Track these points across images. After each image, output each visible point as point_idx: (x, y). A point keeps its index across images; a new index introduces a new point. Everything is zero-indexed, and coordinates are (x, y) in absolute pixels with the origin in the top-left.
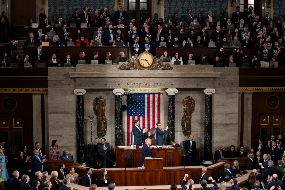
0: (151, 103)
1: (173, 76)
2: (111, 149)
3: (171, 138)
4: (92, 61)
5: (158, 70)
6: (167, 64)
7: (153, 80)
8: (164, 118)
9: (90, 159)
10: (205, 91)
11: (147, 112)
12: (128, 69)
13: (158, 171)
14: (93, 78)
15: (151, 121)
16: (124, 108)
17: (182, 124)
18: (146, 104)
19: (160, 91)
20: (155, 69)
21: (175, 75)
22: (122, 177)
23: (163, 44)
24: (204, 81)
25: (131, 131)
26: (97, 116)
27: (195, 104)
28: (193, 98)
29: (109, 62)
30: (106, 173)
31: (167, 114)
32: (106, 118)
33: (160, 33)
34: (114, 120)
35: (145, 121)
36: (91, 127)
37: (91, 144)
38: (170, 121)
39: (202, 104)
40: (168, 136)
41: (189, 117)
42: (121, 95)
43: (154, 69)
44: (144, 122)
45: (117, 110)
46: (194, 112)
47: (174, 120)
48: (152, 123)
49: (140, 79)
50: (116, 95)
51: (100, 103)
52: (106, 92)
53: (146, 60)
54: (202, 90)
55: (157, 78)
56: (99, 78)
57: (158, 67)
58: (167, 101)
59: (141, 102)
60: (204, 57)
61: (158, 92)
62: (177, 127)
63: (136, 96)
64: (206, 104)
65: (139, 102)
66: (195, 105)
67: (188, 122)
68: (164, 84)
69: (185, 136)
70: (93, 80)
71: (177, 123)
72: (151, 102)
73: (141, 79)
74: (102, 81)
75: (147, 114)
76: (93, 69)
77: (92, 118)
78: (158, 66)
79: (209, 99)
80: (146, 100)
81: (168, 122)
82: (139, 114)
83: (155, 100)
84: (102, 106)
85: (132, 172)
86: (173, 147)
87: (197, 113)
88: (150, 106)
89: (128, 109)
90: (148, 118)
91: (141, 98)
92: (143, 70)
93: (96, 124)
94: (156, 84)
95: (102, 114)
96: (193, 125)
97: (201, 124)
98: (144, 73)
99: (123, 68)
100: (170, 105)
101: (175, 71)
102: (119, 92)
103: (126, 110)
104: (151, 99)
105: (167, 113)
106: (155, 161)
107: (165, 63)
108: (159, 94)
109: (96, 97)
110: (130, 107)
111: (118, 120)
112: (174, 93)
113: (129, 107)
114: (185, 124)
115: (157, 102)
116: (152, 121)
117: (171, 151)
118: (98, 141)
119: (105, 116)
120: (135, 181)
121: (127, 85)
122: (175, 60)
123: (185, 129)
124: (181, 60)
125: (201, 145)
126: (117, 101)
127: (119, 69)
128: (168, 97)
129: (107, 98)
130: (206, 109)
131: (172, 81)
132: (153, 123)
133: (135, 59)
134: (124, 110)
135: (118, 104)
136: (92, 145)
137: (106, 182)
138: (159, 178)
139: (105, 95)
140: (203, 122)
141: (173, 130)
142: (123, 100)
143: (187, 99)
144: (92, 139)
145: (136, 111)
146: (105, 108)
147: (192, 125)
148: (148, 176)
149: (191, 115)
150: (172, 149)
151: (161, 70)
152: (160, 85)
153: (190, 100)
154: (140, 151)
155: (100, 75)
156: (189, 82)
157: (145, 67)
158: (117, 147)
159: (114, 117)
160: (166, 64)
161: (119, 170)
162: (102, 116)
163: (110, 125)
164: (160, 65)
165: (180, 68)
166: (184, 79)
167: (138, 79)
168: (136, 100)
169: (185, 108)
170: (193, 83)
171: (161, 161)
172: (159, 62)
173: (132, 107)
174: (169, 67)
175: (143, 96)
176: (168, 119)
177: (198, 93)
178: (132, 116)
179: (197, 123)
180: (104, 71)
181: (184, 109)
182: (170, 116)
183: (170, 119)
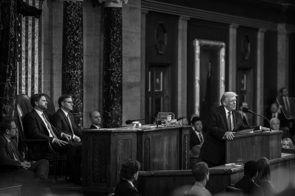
11: (25, 49)
75: (25, 56)
88: (29, 33)
182: (79, 58)
183: (78, 66)
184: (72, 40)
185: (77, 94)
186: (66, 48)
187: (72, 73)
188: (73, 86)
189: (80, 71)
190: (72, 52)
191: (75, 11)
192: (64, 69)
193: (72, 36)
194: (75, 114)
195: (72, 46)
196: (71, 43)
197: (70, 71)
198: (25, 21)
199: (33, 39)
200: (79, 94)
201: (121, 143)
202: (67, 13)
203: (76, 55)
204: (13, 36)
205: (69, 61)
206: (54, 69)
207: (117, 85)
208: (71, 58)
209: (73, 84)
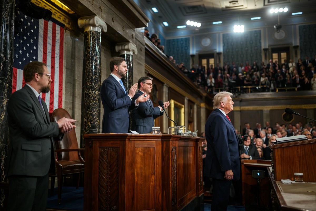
18: (41, 41)
24: (129, 28)
38: (97, 93)
59: (32, 31)
81: (90, 96)
83: (56, 38)
104: (50, 33)
108: (62, 26)
115: (59, 44)
145: (21, 52)
156: (117, 19)
170: (120, 24)
176: (93, 88)
182: (97, 81)
183: (96, 88)
184: (90, 64)
185: (94, 112)
186: (86, 71)
187: (90, 93)
188: (91, 104)
189: (97, 91)
190: (91, 74)
191: (93, 40)
192: (83, 90)
193: (91, 61)
194: (93, 130)
195: (90, 70)
196: (90, 67)
197: (88, 91)
198: (43, 37)
200: (96, 112)
201: (139, 153)
202: (87, 41)
203: (94, 77)
205: (88, 82)
206: (76, 93)
208: (89, 80)
209: (91, 103)
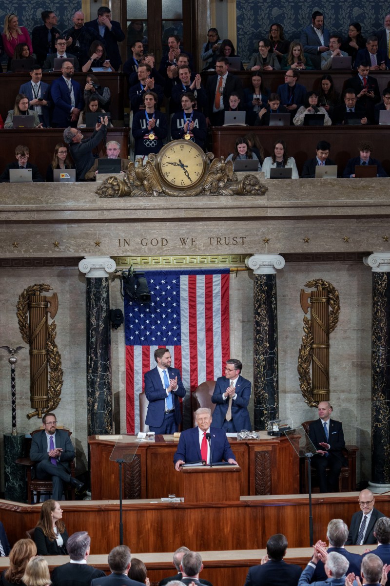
0: (201, 303)
1: (269, 215)
2: (77, 449)
3: (265, 412)
4: (13, 173)
5: (222, 195)
6: (249, 176)
7: (205, 227)
8: (243, 351)
9: (10, 482)
10: (370, 261)
11: (188, 331)
12: (126, 194)
13: (223, 507)
14: (15, 225)
15: (203, 359)
16: (114, 319)
17: (300, 366)
18: (185, 305)
19: (227, 265)
20: (211, 193)
21: (276, 210)
22: (112, 527)
23: (235, 118)
24: (368, 230)
25: (137, 391)
26: (30, 346)
27: (340, 305)
28: (335, 284)
29: (66, 174)
30: (58, 513)
31: (252, 337)
32: (57, 352)
33: (224, 84)
34: (85, 359)
35: (183, 360)
36: (13, 379)
37: (12, 434)
38: (262, 358)
39: (363, 304)
40: (256, 407)
41: (323, 345)
42: (106, 278)
43: (208, 193)
44: (181, 363)
45: (92, 325)
46: (339, 328)
47: (274, 353)
48: (204, 365)
49: (164, 224)
50: (89, 276)
51: (40, 305)
52: (57, 269)
53: (182, 166)
54: (362, 258)
55: (216, 223)
56: (37, 225)
57: (219, 187)
58: (252, 295)
59: (169, 299)
60: (364, 155)
61: (221, 266)
62: (285, 379)
63: (152, 281)
64: (374, 304)
65: (164, 299)
66: (339, 307)
67: (318, 363)
68: (239, 240)
69: (312, 406)
70: (15, 229)
71: (283, 364)
72: (201, 300)
73: (168, 224)
74: (43, 235)
75: (188, 338)
76: (16, 196)
77: (16, 352)
78: (221, 184)
79: (383, 285)
80: (184, 294)
81: (255, 362)
82: (164, 339)
83: (214, 292)
84: (46, 313)
85: (141, 510)
86: (273, 435)
87: (345, 332)
88: (198, 313)
89: (128, 321)
90: (193, 350)
91: (169, 287)
92: (174, 196)
93: (29, 371)
94: (214, 242)
95: (47, 340)
96: (334, 370)
97: (361, 366)
98: (176, 206)
99: (110, 191)
100: (259, 306)
101: (275, 199)
102: (97, 267)
103: (122, 326)
104: (201, 291)
105: (252, 334)
106: (214, 474)
107: (241, 175)
108: (225, 273)
109: (26, 287)
110: (134, 317)
111: (96, 357)
112: (274, 267)
113: (131, 315)
114: (311, 367)
115: (220, 297)
116: (205, 360)
117: (265, 449)
118: (35, 424)
119: (55, 346)
120: (152, 539)
121: (122, 246)
122: (274, 166)
123: (309, 384)
124: (291, 164)
125: (362, 433)
126: (92, 297)
127: (96, 193)
128: (252, 281)
129: (60, 289)
130: (375, 319)
131: (265, 230)
132: (209, 365)
133: (148, 163)
134: (116, 326)
135: (97, 305)
136: (15, 437)
137: (60, 541)
138: (227, 530)
139: (56, 278)
140: (368, 361)
141: (273, 387)
142: (110, 293)
143: (314, 289)
144: (14, 418)
145: (153, 327)
146: (54, 321)
147: (330, 373)
148: (193, 524)
149: (328, 338)
150: (269, 441)
151: (231, 195)
152: (227, 242)
153: (325, 292)
154: (166, 450)
155: (36, 215)
156: (321, 233)
157: (180, 185)
158: (94, 438)
159: (84, 347)
160: (247, 177)
161: (99, 506)
162: (47, 344)
163: (71, 373)
164: (226, 181)
165: (289, 188)
166: (303, 224)
167: (157, 224)
168: (152, 293)
169: (309, 316)
170: (331, 237)
171: (235, 475)
172: (222, 170)
173: (142, 316)
174: (254, 185)
175: (174, 281)
176: (256, 352)
177: (348, 270)
178: (140, 343)
179: (347, 365)
180: (51, 201)
181: (306, 321)
183: (260, 351)
198: (188, 299)
199: (209, 318)
200: (261, 383)
203: (257, 337)
204: (94, 325)
207: (378, 369)
